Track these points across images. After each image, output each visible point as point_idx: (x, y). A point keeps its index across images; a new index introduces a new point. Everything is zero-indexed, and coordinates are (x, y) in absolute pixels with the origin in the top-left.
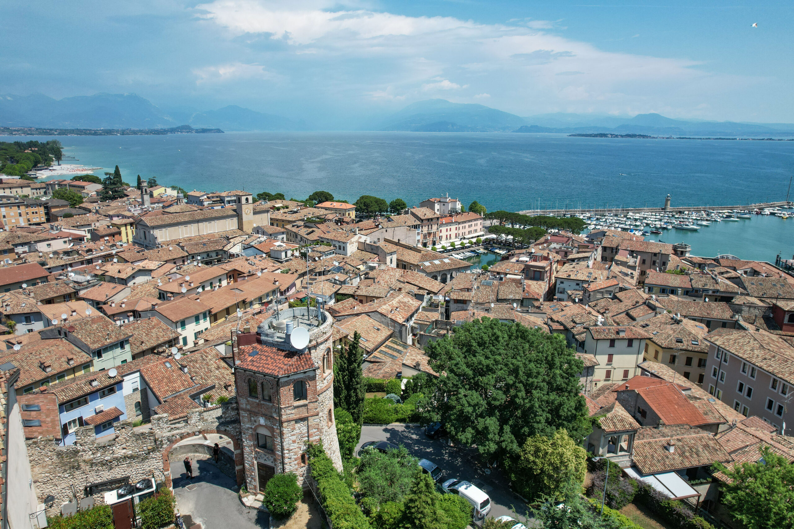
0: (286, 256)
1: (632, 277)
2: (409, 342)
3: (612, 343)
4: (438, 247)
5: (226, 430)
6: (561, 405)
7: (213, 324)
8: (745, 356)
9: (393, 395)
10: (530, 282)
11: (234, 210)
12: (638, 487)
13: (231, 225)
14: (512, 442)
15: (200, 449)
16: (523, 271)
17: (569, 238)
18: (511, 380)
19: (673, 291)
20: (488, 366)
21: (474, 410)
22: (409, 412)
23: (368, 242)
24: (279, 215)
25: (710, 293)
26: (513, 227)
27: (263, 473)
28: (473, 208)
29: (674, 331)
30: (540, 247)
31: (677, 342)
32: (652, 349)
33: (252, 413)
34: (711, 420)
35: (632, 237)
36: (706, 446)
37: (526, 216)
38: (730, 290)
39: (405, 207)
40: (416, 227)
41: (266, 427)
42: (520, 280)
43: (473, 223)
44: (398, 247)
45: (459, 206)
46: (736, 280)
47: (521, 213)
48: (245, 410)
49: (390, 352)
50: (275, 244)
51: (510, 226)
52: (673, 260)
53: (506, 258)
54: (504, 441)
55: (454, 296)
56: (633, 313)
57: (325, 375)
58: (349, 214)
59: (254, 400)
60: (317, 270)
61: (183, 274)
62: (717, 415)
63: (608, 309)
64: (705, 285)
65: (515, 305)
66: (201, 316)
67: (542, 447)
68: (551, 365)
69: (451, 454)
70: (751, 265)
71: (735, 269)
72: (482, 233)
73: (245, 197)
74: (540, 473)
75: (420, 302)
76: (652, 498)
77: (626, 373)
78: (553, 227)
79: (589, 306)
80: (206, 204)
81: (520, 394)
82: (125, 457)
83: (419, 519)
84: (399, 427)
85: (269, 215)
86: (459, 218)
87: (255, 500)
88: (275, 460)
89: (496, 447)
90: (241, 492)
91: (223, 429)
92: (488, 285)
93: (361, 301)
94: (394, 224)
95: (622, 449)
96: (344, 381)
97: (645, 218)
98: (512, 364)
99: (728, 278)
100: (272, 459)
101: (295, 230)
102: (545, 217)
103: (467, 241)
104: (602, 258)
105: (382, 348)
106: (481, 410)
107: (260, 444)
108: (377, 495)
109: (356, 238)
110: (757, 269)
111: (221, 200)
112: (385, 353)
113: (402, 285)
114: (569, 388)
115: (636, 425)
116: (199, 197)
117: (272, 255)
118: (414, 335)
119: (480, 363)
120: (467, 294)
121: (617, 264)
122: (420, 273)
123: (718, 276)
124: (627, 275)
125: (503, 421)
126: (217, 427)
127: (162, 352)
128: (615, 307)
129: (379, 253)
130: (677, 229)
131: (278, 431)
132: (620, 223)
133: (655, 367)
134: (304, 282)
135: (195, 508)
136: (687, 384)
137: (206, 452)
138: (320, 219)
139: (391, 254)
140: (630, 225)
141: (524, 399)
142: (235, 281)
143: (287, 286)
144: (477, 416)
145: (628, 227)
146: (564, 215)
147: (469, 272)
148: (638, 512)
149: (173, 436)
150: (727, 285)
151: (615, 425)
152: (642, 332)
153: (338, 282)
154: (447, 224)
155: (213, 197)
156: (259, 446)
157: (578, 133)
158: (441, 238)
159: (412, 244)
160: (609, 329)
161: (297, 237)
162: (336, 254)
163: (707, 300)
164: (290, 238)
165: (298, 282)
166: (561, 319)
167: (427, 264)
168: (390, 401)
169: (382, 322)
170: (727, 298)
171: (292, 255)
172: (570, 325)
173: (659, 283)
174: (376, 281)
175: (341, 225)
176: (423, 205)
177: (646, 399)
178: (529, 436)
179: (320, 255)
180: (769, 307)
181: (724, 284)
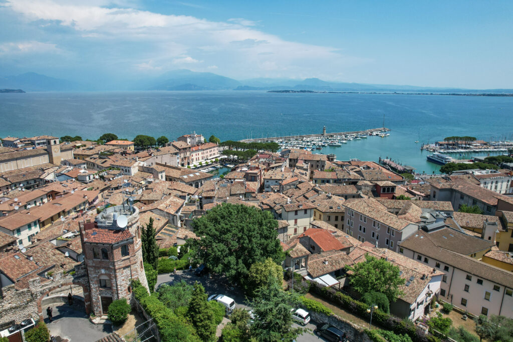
0: (90, 179)
1: (306, 175)
2: (179, 225)
3: (296, 212)
4: (191, 166)
5: (78, 282)
6: (267, 245)
7: (42, 229)
8: (361, 211)
9: (173, 256)
10: (249, 183)
11: (45, 150)
12: (310, 283)
13: (43, 160)
14: (243, 268)
15: (57, 300)
16: (244, 177)
17: (270, 155)
18: (240, 235)
19: (328, 181)
20: (227, 229)
21: (222, 254)
22: (184, 264)
23: (145, 166)
24: (80, 151)
25: (347, 180)
26: (237, 150)
27: (105, 302)
28: (212, 140)
29: (328, 203)
30: (254, 161)
31: (330, 208)
32: (318, 214)
33: (97, 268)
34: (346, 246)
35: (305, 152)
36: (343, 259)
37: (245, 143)
38: (356, 178)
39: (168, 142)
40: (176, 154)
41: (105, 274)
42: (243, 182)
43: (212, 149)
44: (166, 168)
45: (202, 139)
46: (359, 172)
47: (241, 141)
48: (92, 267)
49: (168, 232)
50: (80, 171)
51: (235, 150)
52: (328, 163)
53: (234, 170)
54: (239, 268)
55: (204, 195)
56: (307, 195)
57: (137, 242)
58: (130, 148)
59: (97, 260)
60: (113, 186)
61: (10, 197)
62: (348, 243)
63: (293, 194)
64: (344, 176)
65: (241, 197)
66: (33, 224)
67: (260, 268)
68: (261, 224)
69: (211, 283)
70: (366, 164)
71: (359, 167)
72: (218, 155)
73: (54, 140)
74: (260, 282)
75: (183, 201)
76: (318, 287)
77: (305, 228)
78: (261, 149)
79: (283, 193)
80: (19, 146)
81: (245, 241)
82: (11, 308)
83: (198, 308)
84: (179, 273)
85: (73, 152)
86: (203, 147)
87: (101, 319)
88: (112, 293)
89: (235, 272)
90: (91, 317)
91: (76, 281)
92: (225, 187)
93: (145, 204)
94: (161, 153)
95: (302, 267)
96: (146, 248)
97: (313, 141)
98: (240, 226)
99: (355, 172)
101: (92, 161)
102: (255, 143)
103: (210, 161)
104: (289, 165)
105: (163, 231)
106: (225, 253)
107: (102, 286)
108: (172, 307)
109: (136, 164)
110: (369, 166)
111: (32, 143)
112: (164, 234)
113: (171, 191)
114: (271, 236)
115: (308, 252)
116: (13, 141)
117: (80, 179)
118: (182, 221)
119: (223, 228)
120: (212, 193)
121: (297, 168)
122: (182, 183)
123: (350, 171)
124: (303, 174)
125: (238, 258)
126: (73, 281)
127: (10, 250)
128: (297, 193)
129: (153, 172)
130: (330, 146)
131: (113, 275)
132: (299, 144)
133: (319, 223)
134: (105, 195)
135: (62, 332)
136: (336, 230)
137: (62, 301)
138: (110, 152)
139: (161, 172)
140: (305, 145)
141: (248, 244)
142: (53, 199)
143: (93, 199)
144: (224, 257)
145: (303, 146)
146: (267, 141)
147: (212, 180)
148: (312, 296)
149: (44, 290)
150: (355, 176)
151: (297, 254)
152: (312, 205)
153: (128, 193)
154: (196, 151)
155: (25, 141)
156: (101, 287)
157: (272, 90)
158: (192, 160)
159: (175, 165)
160: (294, 205)
161: (94, 166)
162: (124, 175)
163: (345, 184)
164: (89, 166)
165: (100, 196)
166: (268, 203)
167: (185, 177)
168: (172, 260)
169: (161, 215)
170: (354, 183)
171: (94, 178)
172: (273, 205)
173: (320, 177)
174: (154, 190)
175: (125, 155)
176: (179, 139)
177: (314, 240)
178: (252, 263)
179: (113, 176)
180: (374, 185)
181: (353, 175)
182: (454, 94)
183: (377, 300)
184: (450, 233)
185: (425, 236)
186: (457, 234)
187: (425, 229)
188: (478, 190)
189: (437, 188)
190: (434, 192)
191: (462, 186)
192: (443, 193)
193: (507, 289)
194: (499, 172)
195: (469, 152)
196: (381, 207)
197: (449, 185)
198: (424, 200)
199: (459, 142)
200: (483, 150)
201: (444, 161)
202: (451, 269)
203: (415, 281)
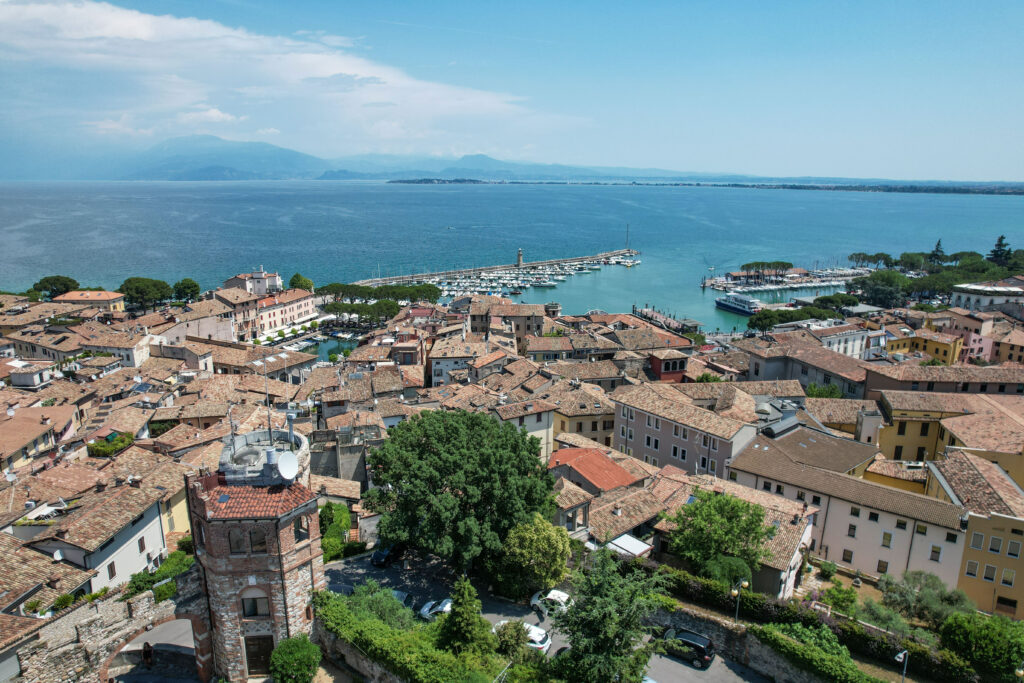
0: (42, 380)
1: (512, 346)
3: (522, 421)
4: (262, 339)
5: (186, 611)
8: (649, 409)
10: (405, 367)
14: (494, 539)
16: (391, 356)
17: (431, 309)
19: (556, 356)
22: (340, 546)
23: (165, 343)
25: (593, 352)
26: (352, 303)
27: (253, 649)
28: (295, 283)
29: (576, 398)
30: (404, 324)
31: (581, 407)
32: (558, 420)
33: (237, 574)
34: (638, 477)
35: (500, 301)
36: (645, 502)
37: (367, 287)
38: (608, 346)
40: (226, 315)
41: (258, 586)
42: (393, 366)
43: (302, 303)
44: (210, 346)
45: (279, 282)
46: (610, 336)
47: (356, 283)
48: (220, 573)
50: (8, 364)
51: (349, 302)
52: (547, 321)
53: (360, 343)
54: (486, 540)
55: (327, 398)
56: (528, 385)
58: (115, 307)
59: (238, 556)
60: (105, 394)
63: (501, 386)
64: (586, 344)
65: (401, 397)
67: (526, 535)
69: (412, 578)
70: (618, 319)
71: (605, 325)
72: (316, 314)
74: (529, 564)
84: (337, 565)
86: (285, 298)
88: (273, 625)
91: (183, 610)
92: (358, 378)
93: (198, 426)
95: (579, 525)
97: (499, 278)
99: (604, 335)
100: (269, 626)
101: (28, 339)
102: (388, 287)
103: (300, 327)
104: (474, 328)
107: (248, 613)
109: (145, 340)
110: (625, 322)
113: (245, 396)
115: (588, 496)
117: (15, 380)
120: (337, 393)
121: (493, 333)
122: (258, 377)
123: (594, 333)
124: (506, 344)
125: (481, 519)
126: (176, 611)
128: (507, 381)
129: (186, 357)
130: (535, 287)
131: (278, 586)
132: (475, 286)
133: (567, 437)
137: (125, 661)
138: (71, 318)
139: (204, 356)
140: (487, 287)
143: (62, 424)
145: (484, 290)
146: (410, 282)
147: (315, 366)
150: (605, 342)
151: (570, 501)
152: (546, 404)
153: (149, 406)
154: (269, 307)
156: (245, 615)
157: (400, 178)
158: (262, 327)
159: (228, 339)
160: (516, 407)
161: (35, 350)
162: (123, 366)
163: (593, 360)
164: (21, 352)
167: (258, 363)
170: (608, 356)
171: (52, 377)
172: (469, 410)
173: (541, 348)
174: (202, 395)
175: (112, 323)
176: (229, 284)
177: (579, 471)
178: (510, 528)
179: (97, 371)
180: (647, 359)
181: (602, 342)
182: (736, 185)
183: (731, 570)
184: (809, 436)
185: (771, 445)
186: (820, 436)
187: (769, 433)
188: (830, 357)
189: (761, 358)
190: (757, 365)
191: (803, 351)
192: (773, 366)
193: (918, 523)
194: (849, 322)
195: (784, 289)
196: (682, 399)
197: (780, 349)
198: (738, 380)
199: (766, 272)
200: (804, 285)
201: (747, 307)
202: (824, 500)
203: (782, 528)
